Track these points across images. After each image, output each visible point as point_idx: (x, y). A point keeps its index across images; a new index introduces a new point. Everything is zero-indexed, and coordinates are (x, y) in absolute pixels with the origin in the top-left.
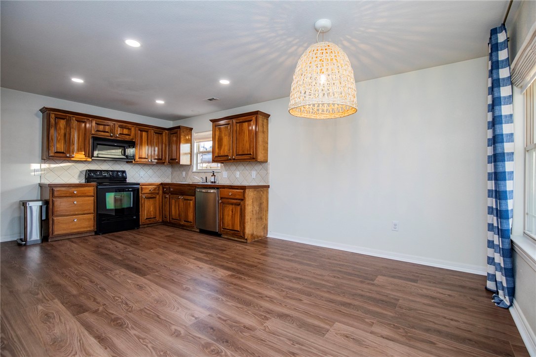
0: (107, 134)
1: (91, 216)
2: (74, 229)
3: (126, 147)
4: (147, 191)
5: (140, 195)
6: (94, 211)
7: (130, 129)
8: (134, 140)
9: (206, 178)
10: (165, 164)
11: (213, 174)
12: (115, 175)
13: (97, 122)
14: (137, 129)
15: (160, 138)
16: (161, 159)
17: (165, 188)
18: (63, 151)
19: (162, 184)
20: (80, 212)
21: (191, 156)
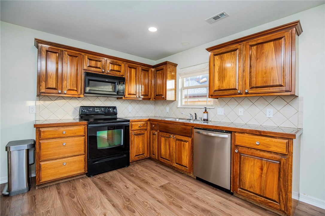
0: (98, 70)
1: (82, 158)
2: (63, 173)
3: (116, 83)
4: (137, 128)
5: (130, 132)
6: (85, 152)
7: (120, 65)
8: (124, 77)
9: (195, 114)
10: (151, 99)
11: (206, 110)
12: (106, 111)
13: (90, 58)
14: (127, 65)
15: (147, 75)
16: (148, 95)
17: (154, 124)
18: (54, 87)
19: (149, 120)
20: (70, 155)
21: (175, 92)
